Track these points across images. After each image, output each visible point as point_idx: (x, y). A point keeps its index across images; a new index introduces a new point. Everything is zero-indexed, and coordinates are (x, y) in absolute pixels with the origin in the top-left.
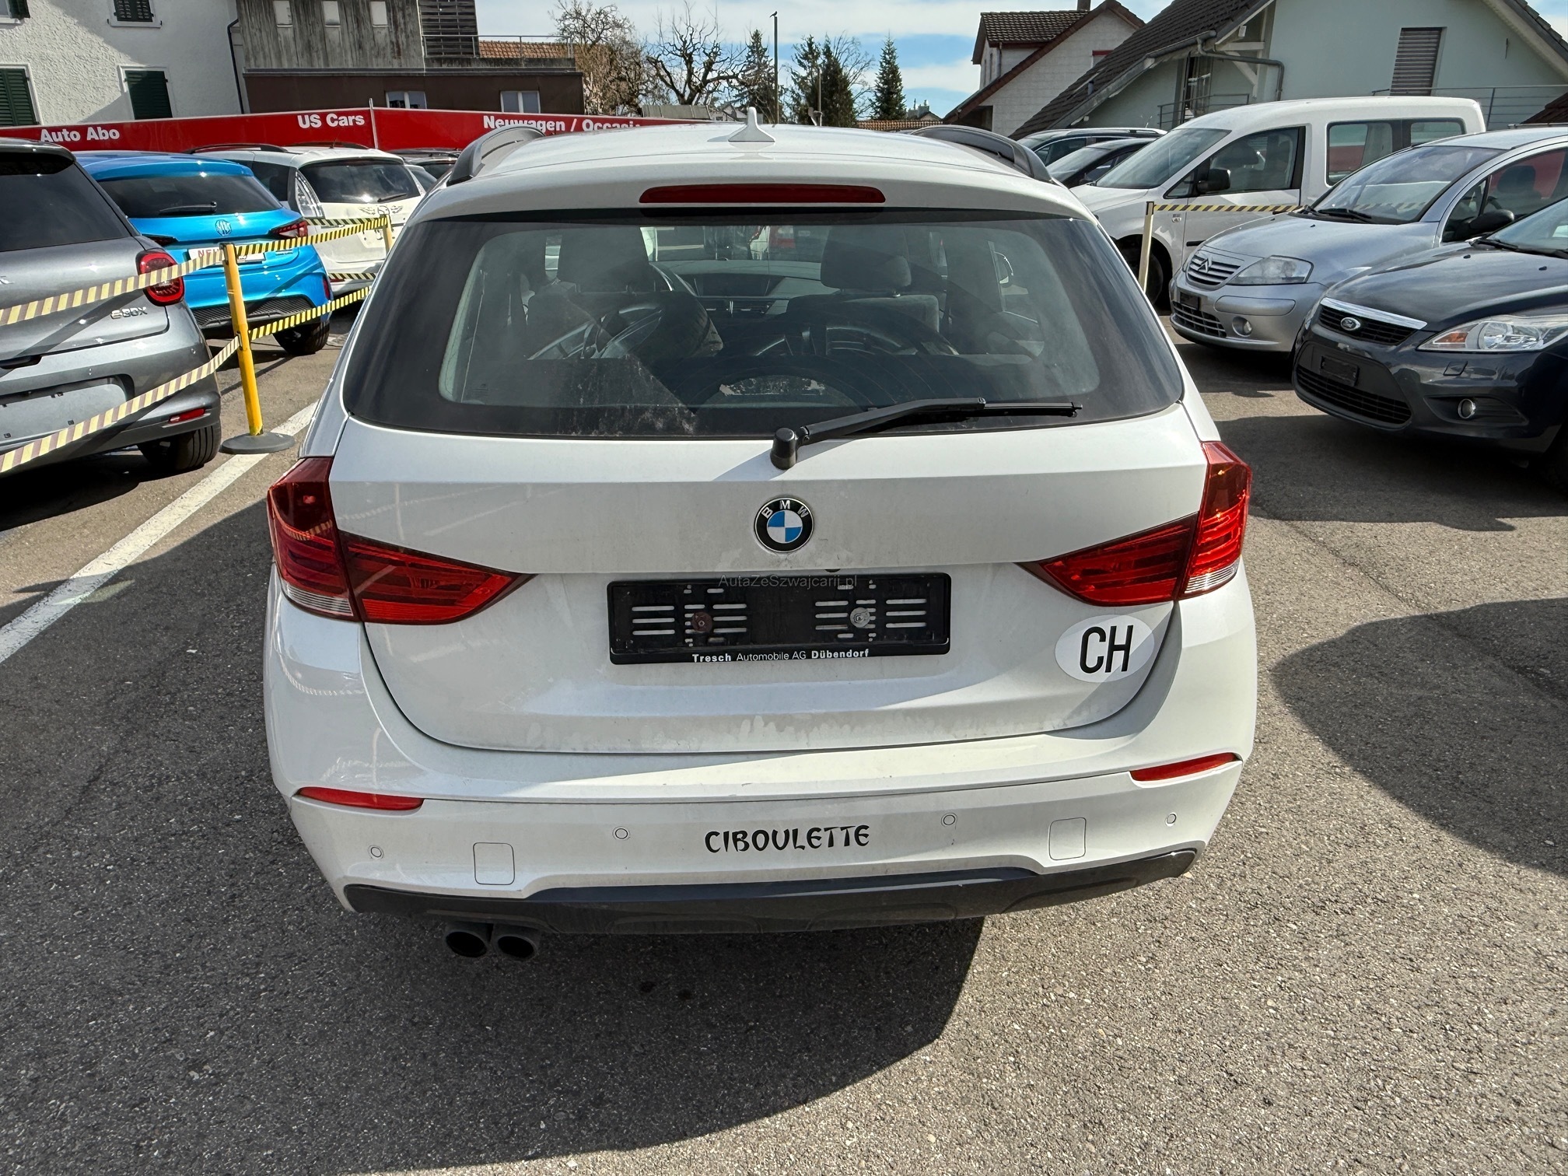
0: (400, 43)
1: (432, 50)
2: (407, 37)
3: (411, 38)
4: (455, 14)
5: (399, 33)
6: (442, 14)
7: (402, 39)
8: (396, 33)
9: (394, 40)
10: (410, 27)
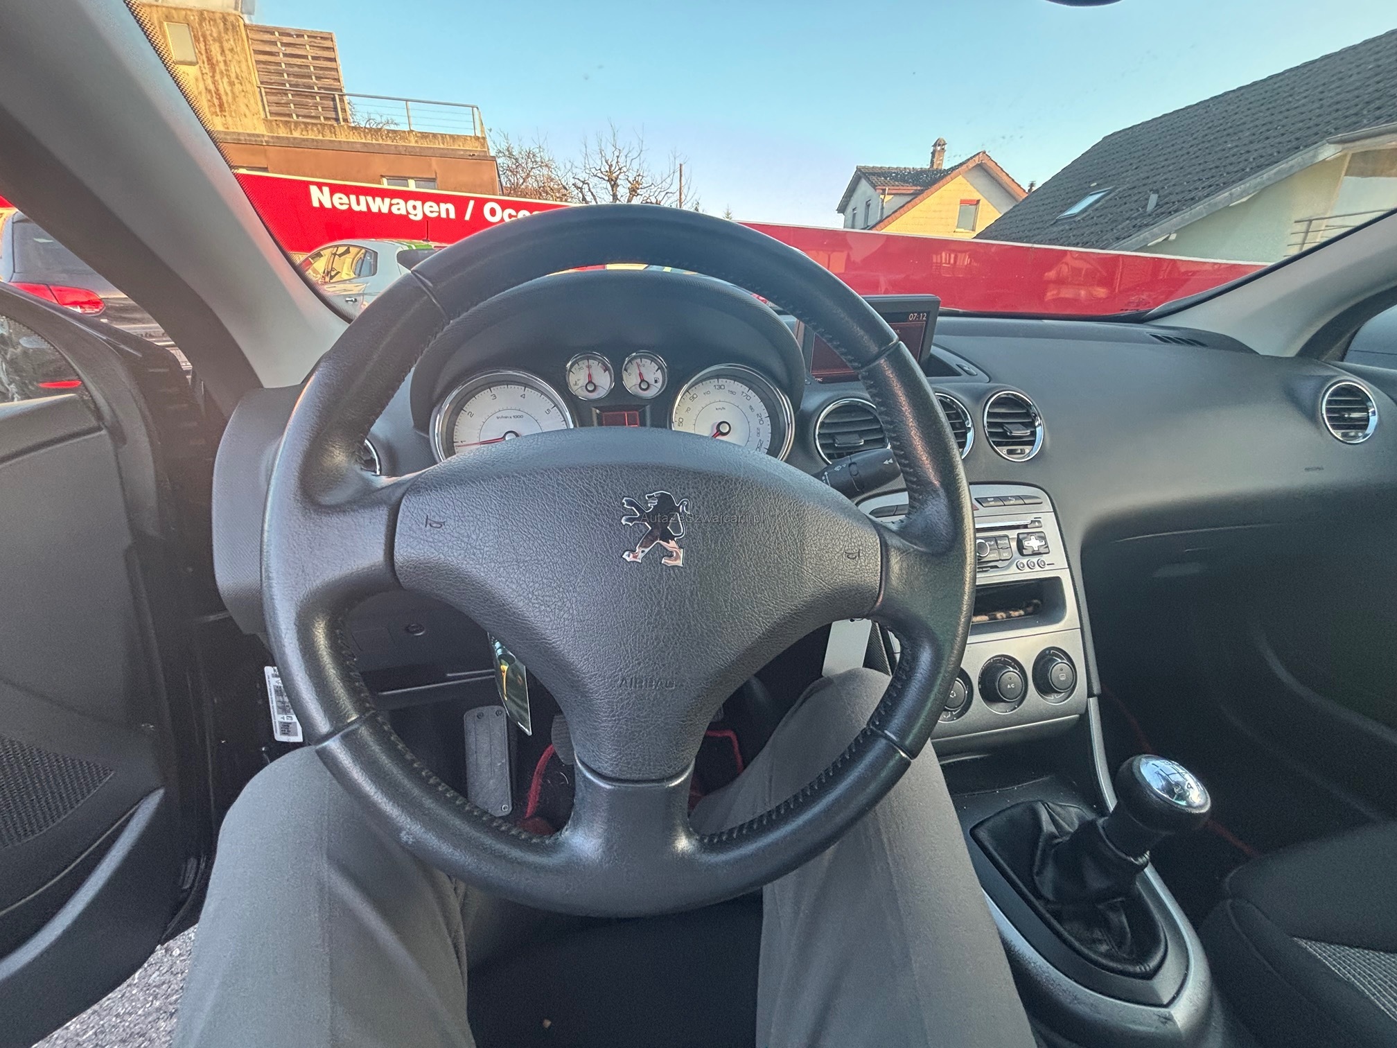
0: (222, 91)
1: (275, 109)
2: (232, 84)
3: (238, 87)
4: (305, 57)
5: (218, 77)
6: (285, 55)
7: (224, 86)
8: (213, 77)
9: (212, 87)
10: (234, 69)
